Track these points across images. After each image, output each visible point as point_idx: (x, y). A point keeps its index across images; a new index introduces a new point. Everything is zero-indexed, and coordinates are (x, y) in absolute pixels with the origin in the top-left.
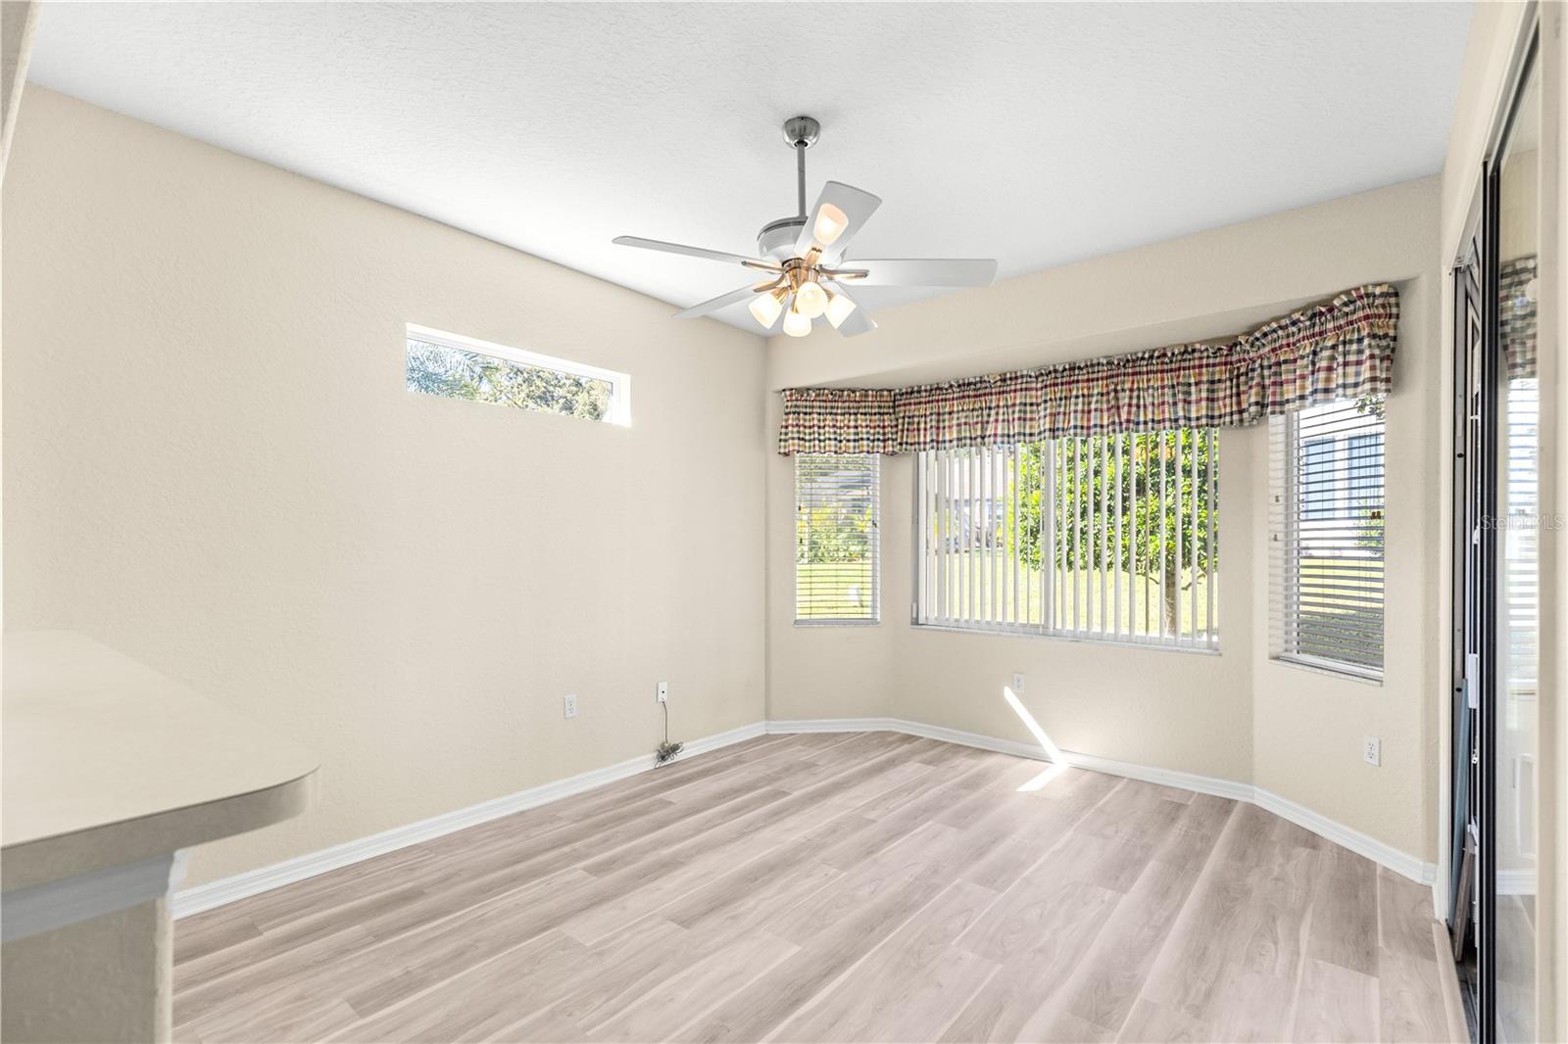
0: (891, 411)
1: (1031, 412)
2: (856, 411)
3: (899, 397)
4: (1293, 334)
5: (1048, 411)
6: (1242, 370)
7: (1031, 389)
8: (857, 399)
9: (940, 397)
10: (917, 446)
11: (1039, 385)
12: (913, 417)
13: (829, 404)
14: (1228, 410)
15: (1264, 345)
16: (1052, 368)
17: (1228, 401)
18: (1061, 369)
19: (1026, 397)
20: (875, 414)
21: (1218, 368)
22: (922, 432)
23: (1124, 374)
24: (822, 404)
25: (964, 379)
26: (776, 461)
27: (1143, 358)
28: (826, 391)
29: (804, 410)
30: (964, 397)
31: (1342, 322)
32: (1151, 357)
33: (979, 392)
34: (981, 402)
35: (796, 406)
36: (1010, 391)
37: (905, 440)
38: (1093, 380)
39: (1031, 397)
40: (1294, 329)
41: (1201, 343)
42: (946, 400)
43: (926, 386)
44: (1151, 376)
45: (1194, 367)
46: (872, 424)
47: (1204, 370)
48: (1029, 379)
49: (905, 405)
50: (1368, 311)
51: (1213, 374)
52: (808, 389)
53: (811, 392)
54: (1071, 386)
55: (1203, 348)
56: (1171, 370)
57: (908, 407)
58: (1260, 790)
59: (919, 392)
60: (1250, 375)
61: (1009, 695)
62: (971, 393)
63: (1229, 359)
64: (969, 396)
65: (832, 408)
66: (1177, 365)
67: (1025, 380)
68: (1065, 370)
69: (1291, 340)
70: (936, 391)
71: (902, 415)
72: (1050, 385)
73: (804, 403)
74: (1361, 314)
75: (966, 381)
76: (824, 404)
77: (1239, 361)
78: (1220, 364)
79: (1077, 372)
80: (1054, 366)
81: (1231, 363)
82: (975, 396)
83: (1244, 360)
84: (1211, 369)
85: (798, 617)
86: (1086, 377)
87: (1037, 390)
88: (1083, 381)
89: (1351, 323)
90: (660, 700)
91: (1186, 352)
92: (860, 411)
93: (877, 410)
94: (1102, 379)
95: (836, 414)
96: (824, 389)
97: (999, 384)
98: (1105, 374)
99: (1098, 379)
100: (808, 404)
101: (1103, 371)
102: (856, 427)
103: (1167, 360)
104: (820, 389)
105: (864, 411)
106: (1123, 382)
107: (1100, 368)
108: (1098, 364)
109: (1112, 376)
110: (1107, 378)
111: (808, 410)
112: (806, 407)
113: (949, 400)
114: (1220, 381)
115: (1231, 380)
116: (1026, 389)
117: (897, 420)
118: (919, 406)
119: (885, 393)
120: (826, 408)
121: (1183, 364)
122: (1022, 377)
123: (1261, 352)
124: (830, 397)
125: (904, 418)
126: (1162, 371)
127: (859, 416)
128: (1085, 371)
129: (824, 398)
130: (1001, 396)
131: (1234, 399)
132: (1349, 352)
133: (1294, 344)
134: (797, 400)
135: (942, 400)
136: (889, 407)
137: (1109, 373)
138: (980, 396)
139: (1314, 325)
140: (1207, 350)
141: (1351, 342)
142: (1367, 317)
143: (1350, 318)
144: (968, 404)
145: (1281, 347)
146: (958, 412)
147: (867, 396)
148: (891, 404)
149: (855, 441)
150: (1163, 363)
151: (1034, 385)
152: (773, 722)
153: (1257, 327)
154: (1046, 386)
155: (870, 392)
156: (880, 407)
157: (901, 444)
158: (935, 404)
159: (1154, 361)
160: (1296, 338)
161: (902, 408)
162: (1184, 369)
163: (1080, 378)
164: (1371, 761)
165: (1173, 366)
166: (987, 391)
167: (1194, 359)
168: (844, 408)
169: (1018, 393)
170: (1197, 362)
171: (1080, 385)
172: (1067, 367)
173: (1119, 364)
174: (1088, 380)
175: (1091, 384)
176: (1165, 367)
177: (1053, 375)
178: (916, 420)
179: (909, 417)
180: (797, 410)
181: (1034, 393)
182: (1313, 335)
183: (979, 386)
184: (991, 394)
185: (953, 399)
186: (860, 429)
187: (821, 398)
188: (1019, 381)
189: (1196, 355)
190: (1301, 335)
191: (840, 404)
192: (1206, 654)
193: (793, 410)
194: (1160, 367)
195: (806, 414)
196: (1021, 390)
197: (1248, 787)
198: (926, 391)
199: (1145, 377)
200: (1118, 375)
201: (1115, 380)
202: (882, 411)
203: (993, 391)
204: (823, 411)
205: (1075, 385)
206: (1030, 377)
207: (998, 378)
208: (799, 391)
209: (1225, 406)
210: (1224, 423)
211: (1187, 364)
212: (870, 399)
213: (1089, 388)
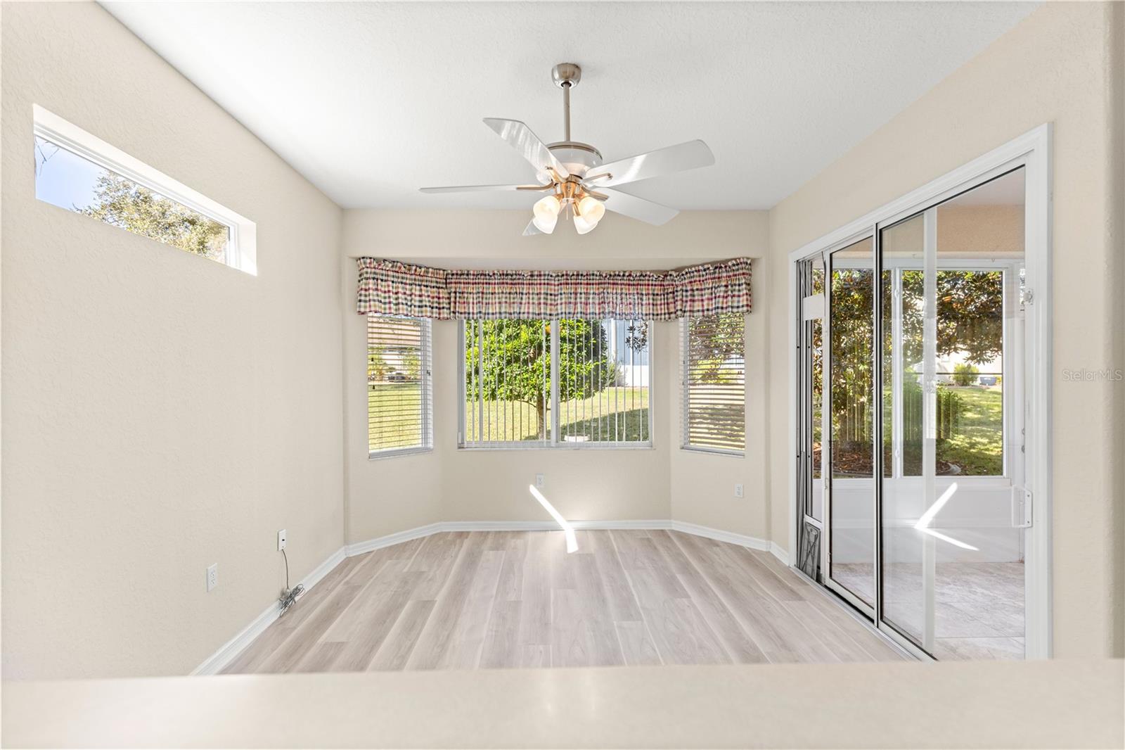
0: (444, 286)
1: (551, 300)
2: (420, 283)
3: (450, 276)
4: (703, 276)
5: (563, 301)
6: (670, 290)
7: (551, 284)
8: (422, 274)
9: (485, 281)
10: (467, 315)
11: (556, 283)
12: (463, 293)
13: (400, 275)
14: (663, 312)
15: (685, 278)
16: (564, 273)
17: (663, 307)
18: (571, 274)
19: (547, 289)
20: (434, 287)
21: (657, 287)
22: (471, 305)
23: (609, 283)
24: (395, 274)
25: (503, 271)
26: (352, 317)
27: (619, 275)
28: (399, 264)
29: (381, 277)
30: (503, 283)
31: (731, 274)
32: (624, 275)
33: (515, 281)
34: (516, 288)
35: (375, 273)
36: (537, 284)
37: (457, 309)
38: (590, 284)
39: (551, 290)
40: (704, 273)
41: (651, 272)
42: (489, 284)
43: (474, 271)
44: (623, 286)
45: (645, 285)
46: (431, 295)
47: (650, 287)
48: (549, 277)
49: (456, 283)
50: (744, 271)
51: (654, 290)
52: (385, 260)
53: (387, 263)
54: (577, 286)
55: (651, 274)
56: (634, 285)
57: (459, 285)
58: (675, 522)
59: (468, 275)
60: (676, 293)
61: (533, 490)
62: (509, 281)
63: (662, 283)
64: (507, 283)
65: (403, 278)
66: (637, 282)
67: (546, 277)
68: (573, 275)
69: (701, 279)
70: (483, 277)
71: (453, 290)
72: (564, 284)
73: (381, 271)
74: (741, 272)
75: (505, 273)
76: (397, 274)
77: (669, 285)
78: (658, 285)
79: (580, 277)
80: (567, 271)
81: (664, 286)
82: (512, 284)
83: (672, 285)
84: (653, 287)
85: (371, 452)
86: (586, 282)
87: (555, 285)
88: (584, 284)
89: (736, 275)
90: (280, 549)
91: (641, 275)
92: (423, 283)
93: (435, 284)
94: (596, 284)
95: (406, 284)
96: (397, 262)
97: (529, 277)
98: (597, 282)
99: (593, 284)
100: (384, 272)
101: (596, 279)
102: (420, 296)
103: (632, 278)
104: (394, 262)
105: (425, 284)
106: (608, 288)
107: (595, 277)
108: (593, 275)
109: (601, 284)
110: (599, 284)
111: (384, 278)
112: (382, 275)
113: (492, 284)
114: (657, 295)
115: (664, 295)
116: (548, 284)
117: (450, 293)
118: (467, 285)
119: (441, 272)
120: (398, 278)
121: (640, 282)
122: (545, 275)
123: (683, 282)
124: (403, 269)
125: (455, 293)
126: (629, 285)
127: (423, 287)
128: (585, 278)
129: (397, 269)
130: (531, 286)
131: (666, 306)
132: (735, 290)
133: (703, 281)
134: (375, 268)
135: (486, 283)
136: (443, 283)
137: (600, 281)
138: (515, 284)
139: (715, 273)
140: (653, 276)
141: (735, 285)
142: (743, 274)
143: (735, 273)
144: (507, 289)
145: (695, 281)
146: (499, 293)
147: (428, 272)
148: (444, 281)
149: (419, 307)
150: (629, 280)
151: (553, 282)
152: (351, 546)
153: (683, 268)
154: (561, 284)
155: (430, 270)
156: (437, 282)
157: (454, 313)
158: (481, 285)
159: (625, 278)
160: (704, 278)
161: (453, 285)
162: (640, 285)
163: (582, 281)
164: (739, 496)
165: (635, 282)
166: (520, 281)
167: (645, 280)
168: (412, 280)
169: (542, 286)
170: (647, 282)
171: (582, 286)
172: (575, 273)
173: (606, 277)
174: (587, 284)
175: (589, 286)
176: (631, 283)
177: (565, 277)
178: (466, 295)
179: (460, 293)
180: (376, 276)
181: (553, 287)
182: (715, 278)
183: (514, 277)
184: (523, 284)
185: (495, 284)
186: (424, 298)
187: (394, 269)
188: (542, 278)
189: (647, 278)
190: (707, 277)
191: (408, 276)
192: (647, 450)
193: (372, 276)
194: (628, 282)
195: (382, 280)
196: (544, 284)
197: (668, 521)
198: (474, 275)
199: (620, 286)
200: (605, 283)
201: (603, 286)
202: (438, 285)
203: (525, 282)
204: (395, 280)
205: (579, 286)
206: (551, 276)
207: (530, 274)
208: (378, 260)
209: (661, 309)
210: (661, 319)
211: (641, 282)
212: (430, 275)
213: (587, 289)
